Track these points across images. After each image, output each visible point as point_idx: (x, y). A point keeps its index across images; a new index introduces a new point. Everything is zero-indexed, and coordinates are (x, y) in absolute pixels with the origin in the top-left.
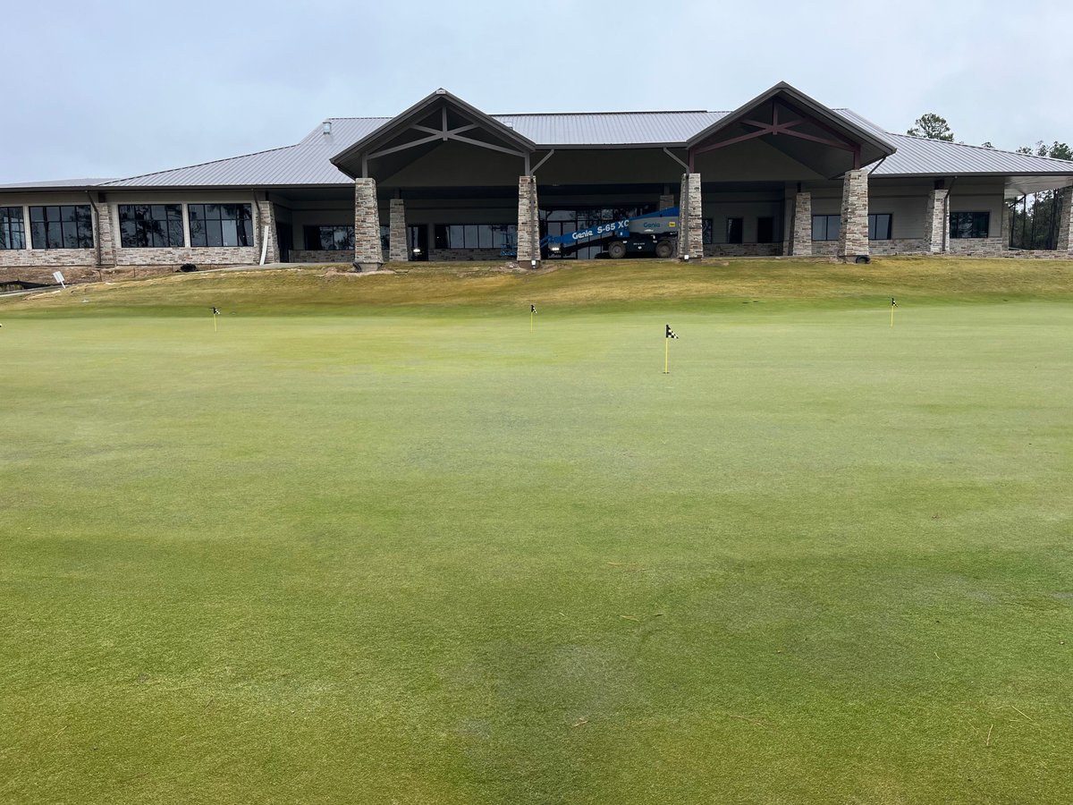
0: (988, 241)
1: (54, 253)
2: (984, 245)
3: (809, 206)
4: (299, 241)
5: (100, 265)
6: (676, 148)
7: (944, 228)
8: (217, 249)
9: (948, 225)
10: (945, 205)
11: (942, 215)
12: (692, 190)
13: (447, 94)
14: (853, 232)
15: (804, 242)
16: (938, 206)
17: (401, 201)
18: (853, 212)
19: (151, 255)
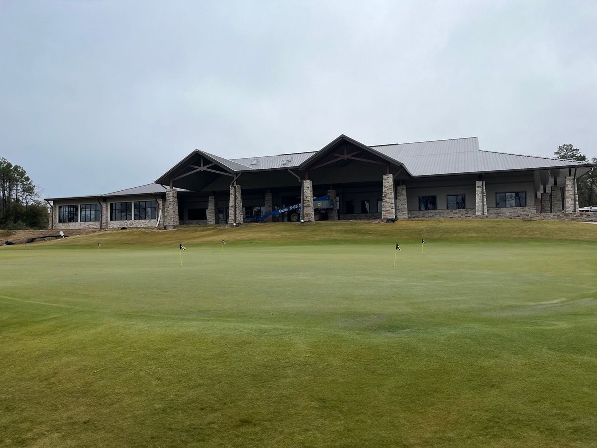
0: (526, 208)
1: (87, 223)
2: (524, 211)
3: (405, 193)
4: (186, 215)
5: (101, 228)
6: (294, 169)
7: (483, 202)
8: (143, 221)
9: (485, 200)
10: (483, 189)
11: (481, 195)
12: (305, 188)
13: (199, 151)
14: (386, 207)
15: (402, 211)
16: (478, 190)
17: (213, 197)
18: (385, 196)
19: (120, 224)
